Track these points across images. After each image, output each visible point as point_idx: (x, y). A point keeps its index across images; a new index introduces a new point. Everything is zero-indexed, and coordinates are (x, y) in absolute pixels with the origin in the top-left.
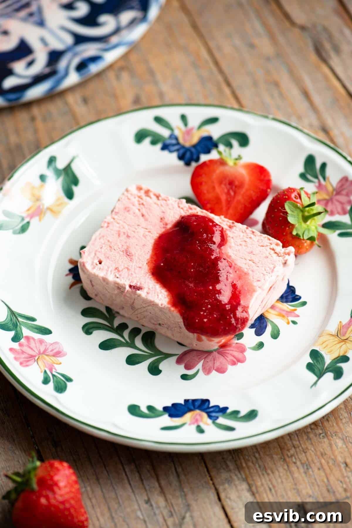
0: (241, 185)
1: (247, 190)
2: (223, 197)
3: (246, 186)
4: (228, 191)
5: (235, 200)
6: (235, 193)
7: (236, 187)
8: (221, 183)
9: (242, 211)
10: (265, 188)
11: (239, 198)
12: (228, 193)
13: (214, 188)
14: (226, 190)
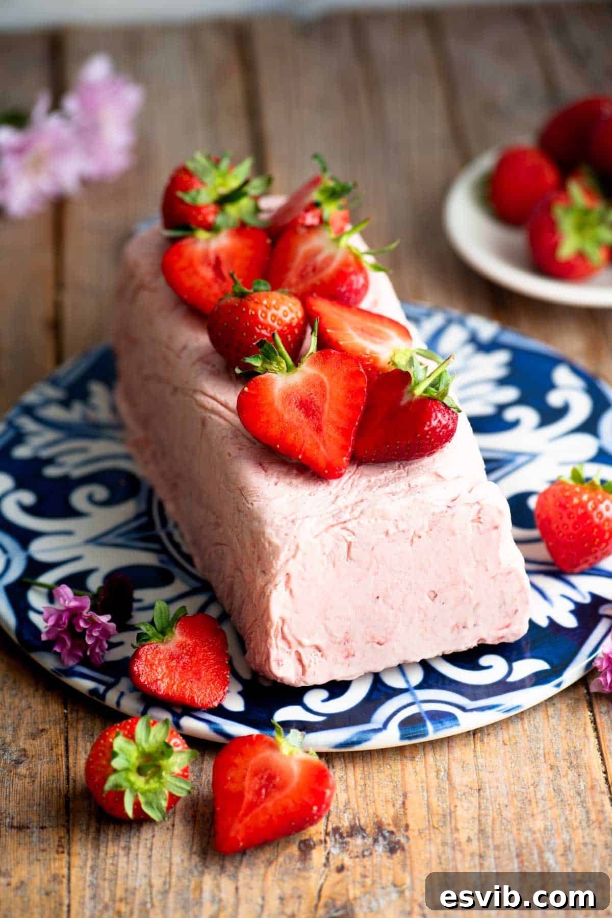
0: (281, 788)
1: (287, 796)
2: (249, 796)
3: (288, 791)
4: (260, 790)
5: (262, 806)
6: (267, 795)
7: (274, 787)
8: (255, 774)
9: (262, 825)
10: (311, 803)
11: (269, 804)
12: (258, 793)
13: (244, 777)
14: (257, 787)
